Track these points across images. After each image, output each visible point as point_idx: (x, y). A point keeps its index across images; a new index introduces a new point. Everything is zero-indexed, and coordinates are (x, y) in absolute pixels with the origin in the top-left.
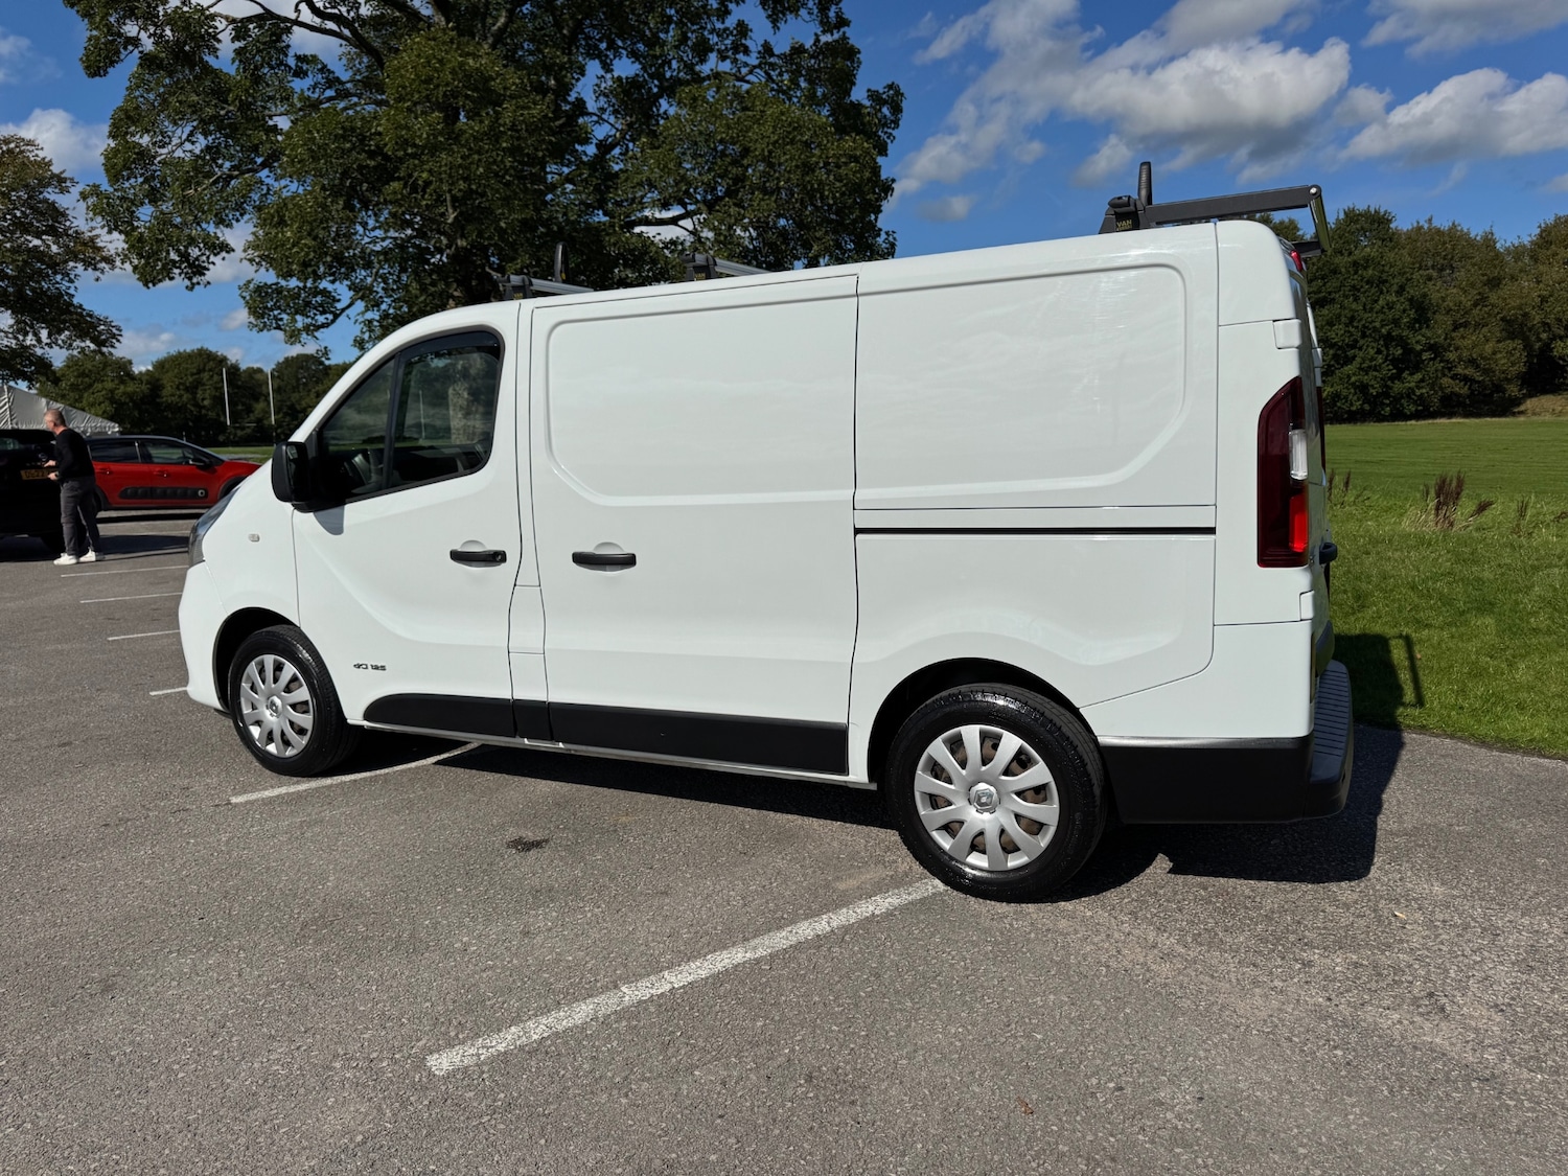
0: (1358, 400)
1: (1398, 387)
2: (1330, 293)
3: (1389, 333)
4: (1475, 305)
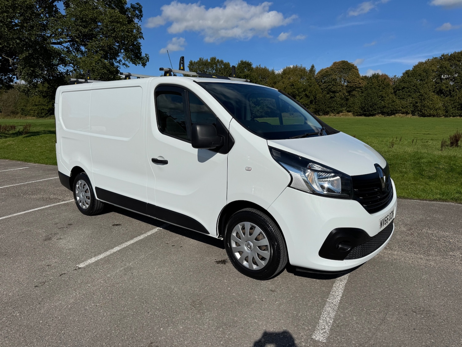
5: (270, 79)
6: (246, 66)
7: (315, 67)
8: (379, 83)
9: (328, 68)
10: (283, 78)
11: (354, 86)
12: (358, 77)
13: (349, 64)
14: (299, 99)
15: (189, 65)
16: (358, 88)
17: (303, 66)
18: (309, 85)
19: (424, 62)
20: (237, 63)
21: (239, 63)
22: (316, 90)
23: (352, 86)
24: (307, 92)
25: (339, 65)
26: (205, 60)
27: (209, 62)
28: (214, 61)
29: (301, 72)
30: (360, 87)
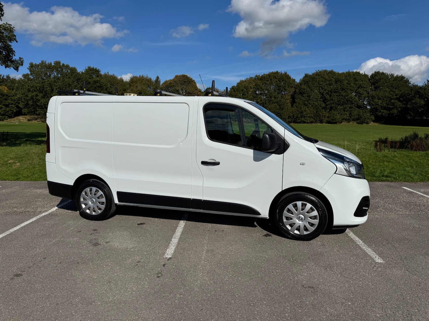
5: (120, 86)
6: (95, 72)
7: (160, 78)
9: (171, 80)
10: (131, 85)
13: (189, 78)
15: (29, 67)
17: (149, 77)
19: (244, 80)
20: (85, 69)
21: (87, 68)
25: (180, 78)
26: (48, 63)
27: (54, 66)
28: (60, 65)
29: (148, 82)
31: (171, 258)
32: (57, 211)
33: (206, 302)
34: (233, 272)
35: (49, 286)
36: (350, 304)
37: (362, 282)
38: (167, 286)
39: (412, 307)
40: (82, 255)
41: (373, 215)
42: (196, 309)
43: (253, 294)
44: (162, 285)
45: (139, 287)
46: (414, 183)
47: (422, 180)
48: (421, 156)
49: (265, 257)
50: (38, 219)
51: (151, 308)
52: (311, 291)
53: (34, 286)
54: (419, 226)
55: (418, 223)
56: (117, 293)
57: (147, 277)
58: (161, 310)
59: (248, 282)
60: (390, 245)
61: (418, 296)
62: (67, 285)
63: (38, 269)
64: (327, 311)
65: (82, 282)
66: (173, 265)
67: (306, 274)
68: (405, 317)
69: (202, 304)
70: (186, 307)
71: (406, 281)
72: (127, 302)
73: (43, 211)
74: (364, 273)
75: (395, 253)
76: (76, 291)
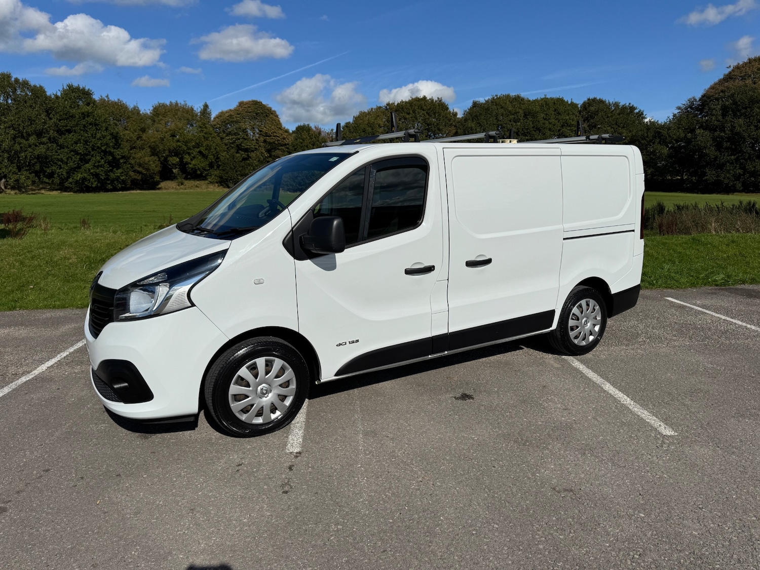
0: (95, 181)
1: (112, 175)
2: (71, 127)
3: (105, 149)
4: (138, 139)
5: (133, 122)
6: (81, 95)
7: (209, 107)
8: (311, 139)
9: (230, 110)
10: (154, 121)
11: (276, 142)
12: (280, 128)
13: (264, 106)
14: (189, 159)
16: (282, 146)
17: (189, 104)
18: (204, 137)
19: (367, 111)
20: (61, 89)
21: (65, 88)
22: (217, 145)
23: (274, 143)
24: (202, 149)
25: (249, 107)
28: (8, 81)
29: (187, 113)
30: (285, 145)
31: (300, 453)
32: (50, 372)
33: (388, 535)
34: (423, 472)
35: (69, 529)
36: (643, 516)
37: (651, 474)
38: (306, 509)
39: (745, 512)
40: (123, 458)
41: (633, 349)
42: (373, 551)
43: (470, 511)
44: (297, 509)
45: (252, 515)
46: (682, 290)
47: (693, 285)
48: (686, 243)
49: (473, 439)
50: (14, 390)
51: (287, 557)
52: (571, 498)
53: (38, 531)
54: (712, 366)
55: (710, 360)
56: (213, 531)
57: (264, 494)
58: (307, 560)
59: (455, 489)
60: (677, 403)
61: (748, 492)
62: (107, 523)
63: (36, 495)
64: (608, 534)
65: (136, 514)
66: (309, 467)
67: (552, 467)
68: (739, 532)
69: (382, 539)
70: (355, 549)
71: (721, 465)
72: (236, 549)
73: (21, 372)
74: (650, 457)
75: (689, 416)
76: (128, 535)
